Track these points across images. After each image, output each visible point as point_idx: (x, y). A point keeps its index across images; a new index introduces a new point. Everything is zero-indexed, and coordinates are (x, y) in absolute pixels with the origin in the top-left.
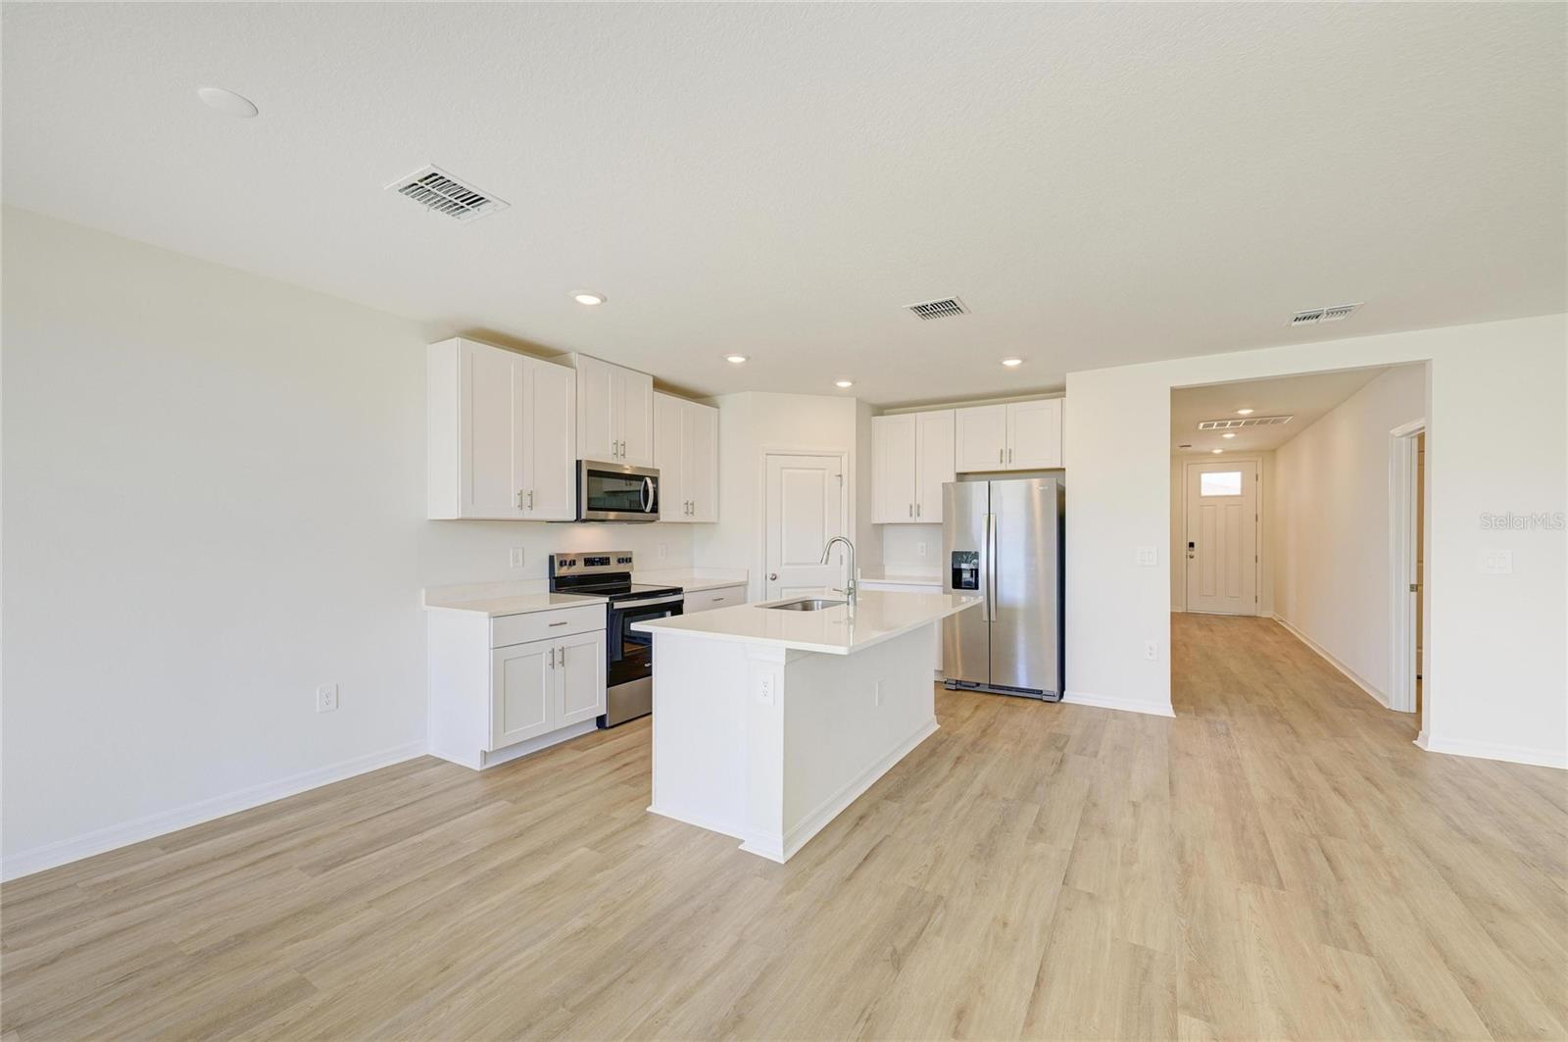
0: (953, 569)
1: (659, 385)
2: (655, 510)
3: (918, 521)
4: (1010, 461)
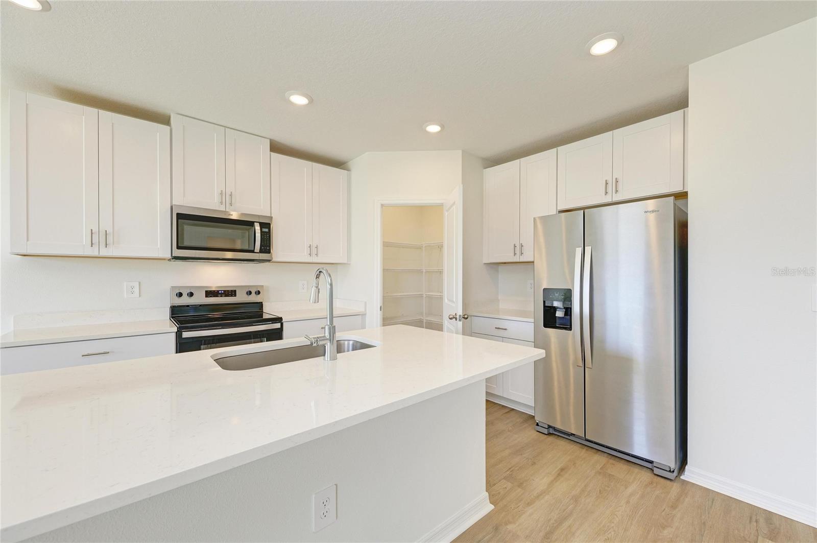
0: (545, 306)
1: (276, 148)
2: (266, 247)
3: (522, 260)
4: (617, 191)
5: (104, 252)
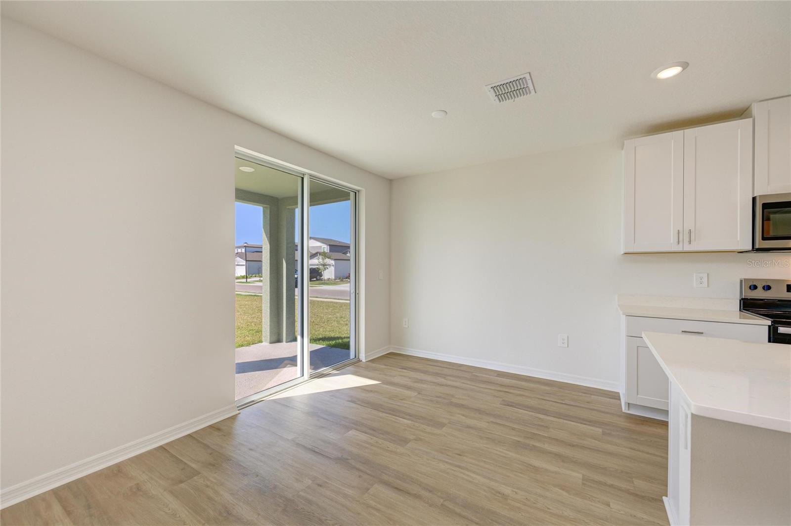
5: (687, 248)
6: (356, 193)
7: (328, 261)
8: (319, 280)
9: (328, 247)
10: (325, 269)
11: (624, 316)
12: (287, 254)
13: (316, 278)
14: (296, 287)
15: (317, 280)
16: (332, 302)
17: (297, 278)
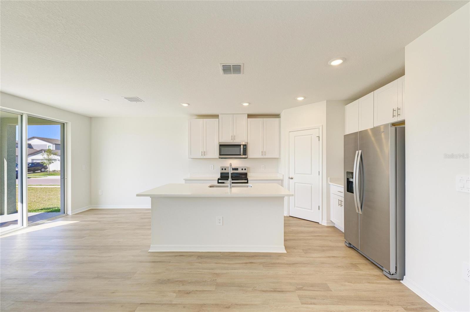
2: (245, 152)
4: (399, 115)
5: (204, 157)
6: (64, 124)
7: (53, 157)
8: (44, 172)
9: (54, 145)
10: (50, 163)
11: (184, 180)
12: (8, 155)
13: (41, 170)
14: (17, 178)
15: (42, 172)
16: (56, 188)
17: (17, 171)
